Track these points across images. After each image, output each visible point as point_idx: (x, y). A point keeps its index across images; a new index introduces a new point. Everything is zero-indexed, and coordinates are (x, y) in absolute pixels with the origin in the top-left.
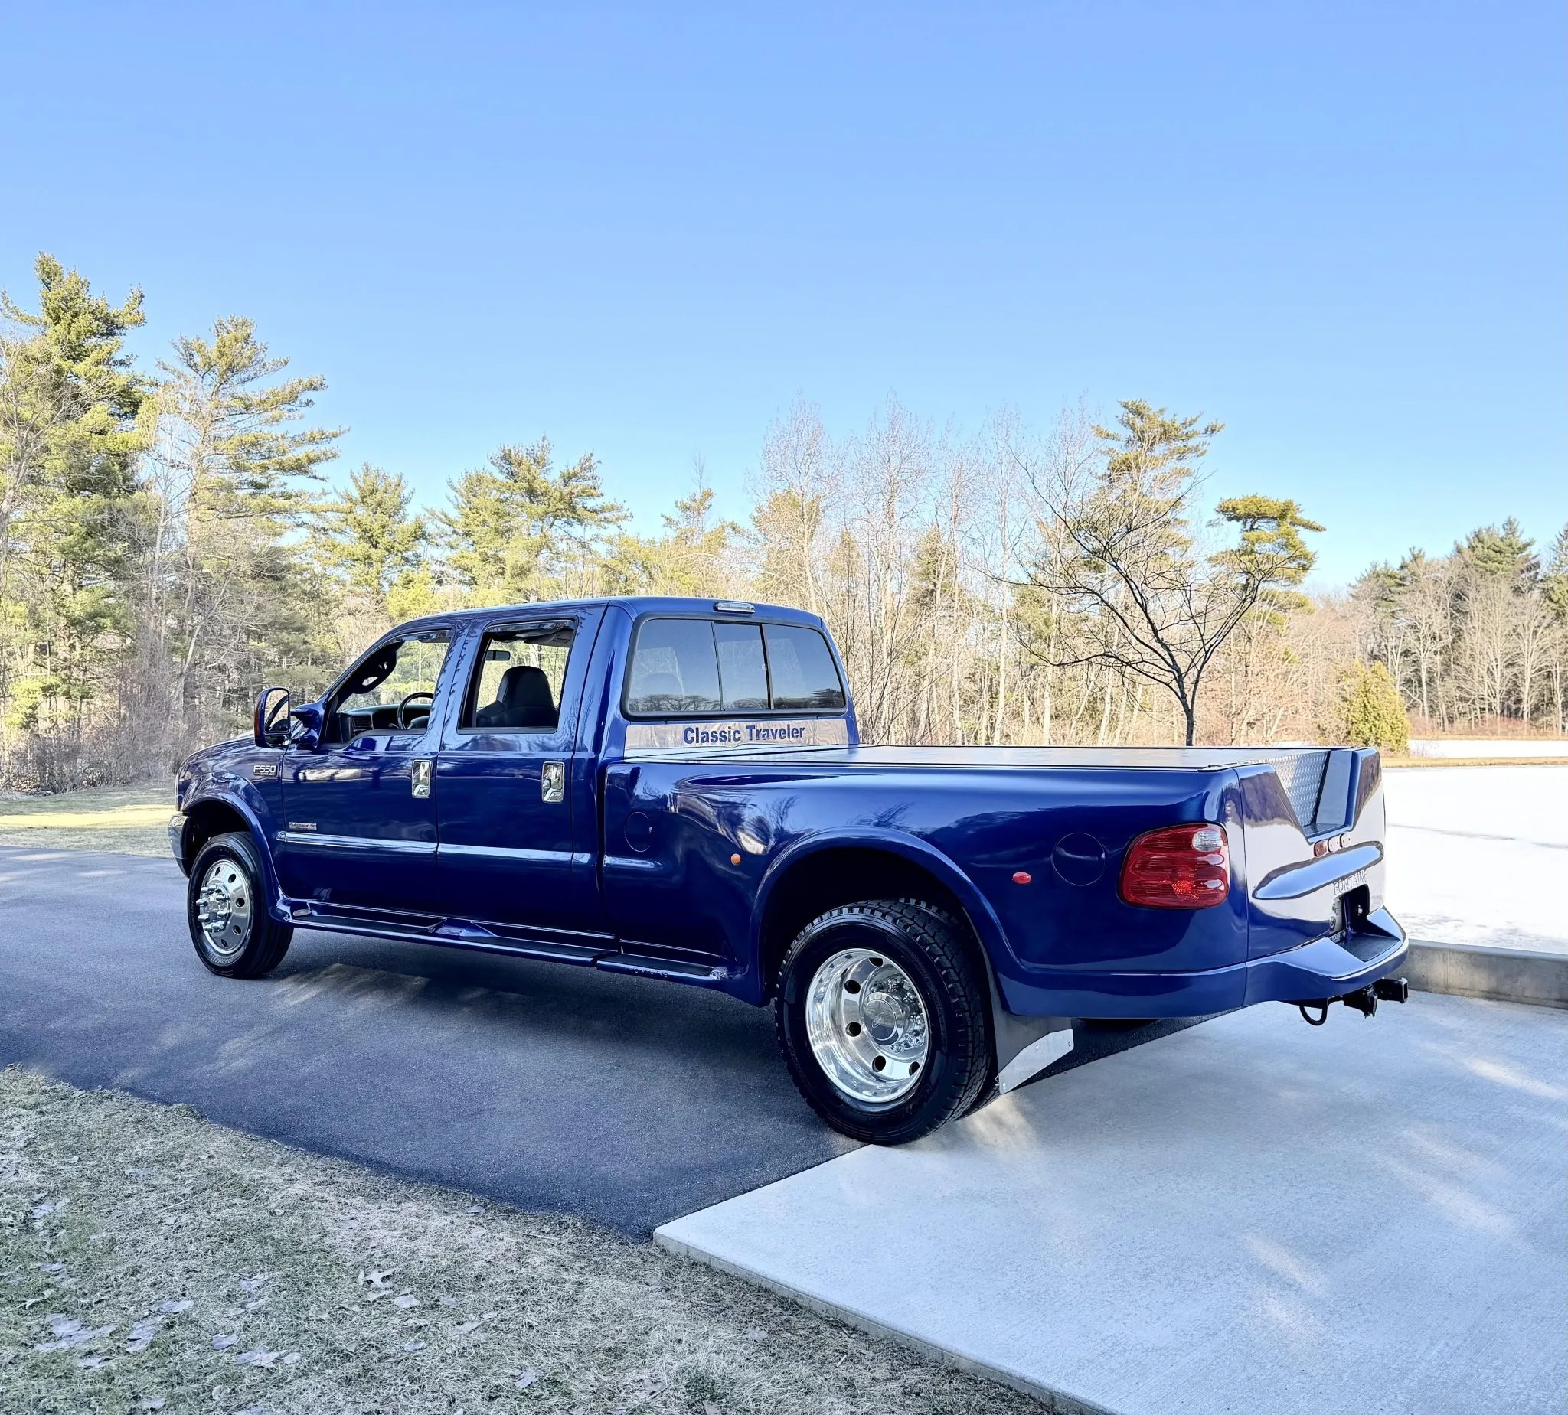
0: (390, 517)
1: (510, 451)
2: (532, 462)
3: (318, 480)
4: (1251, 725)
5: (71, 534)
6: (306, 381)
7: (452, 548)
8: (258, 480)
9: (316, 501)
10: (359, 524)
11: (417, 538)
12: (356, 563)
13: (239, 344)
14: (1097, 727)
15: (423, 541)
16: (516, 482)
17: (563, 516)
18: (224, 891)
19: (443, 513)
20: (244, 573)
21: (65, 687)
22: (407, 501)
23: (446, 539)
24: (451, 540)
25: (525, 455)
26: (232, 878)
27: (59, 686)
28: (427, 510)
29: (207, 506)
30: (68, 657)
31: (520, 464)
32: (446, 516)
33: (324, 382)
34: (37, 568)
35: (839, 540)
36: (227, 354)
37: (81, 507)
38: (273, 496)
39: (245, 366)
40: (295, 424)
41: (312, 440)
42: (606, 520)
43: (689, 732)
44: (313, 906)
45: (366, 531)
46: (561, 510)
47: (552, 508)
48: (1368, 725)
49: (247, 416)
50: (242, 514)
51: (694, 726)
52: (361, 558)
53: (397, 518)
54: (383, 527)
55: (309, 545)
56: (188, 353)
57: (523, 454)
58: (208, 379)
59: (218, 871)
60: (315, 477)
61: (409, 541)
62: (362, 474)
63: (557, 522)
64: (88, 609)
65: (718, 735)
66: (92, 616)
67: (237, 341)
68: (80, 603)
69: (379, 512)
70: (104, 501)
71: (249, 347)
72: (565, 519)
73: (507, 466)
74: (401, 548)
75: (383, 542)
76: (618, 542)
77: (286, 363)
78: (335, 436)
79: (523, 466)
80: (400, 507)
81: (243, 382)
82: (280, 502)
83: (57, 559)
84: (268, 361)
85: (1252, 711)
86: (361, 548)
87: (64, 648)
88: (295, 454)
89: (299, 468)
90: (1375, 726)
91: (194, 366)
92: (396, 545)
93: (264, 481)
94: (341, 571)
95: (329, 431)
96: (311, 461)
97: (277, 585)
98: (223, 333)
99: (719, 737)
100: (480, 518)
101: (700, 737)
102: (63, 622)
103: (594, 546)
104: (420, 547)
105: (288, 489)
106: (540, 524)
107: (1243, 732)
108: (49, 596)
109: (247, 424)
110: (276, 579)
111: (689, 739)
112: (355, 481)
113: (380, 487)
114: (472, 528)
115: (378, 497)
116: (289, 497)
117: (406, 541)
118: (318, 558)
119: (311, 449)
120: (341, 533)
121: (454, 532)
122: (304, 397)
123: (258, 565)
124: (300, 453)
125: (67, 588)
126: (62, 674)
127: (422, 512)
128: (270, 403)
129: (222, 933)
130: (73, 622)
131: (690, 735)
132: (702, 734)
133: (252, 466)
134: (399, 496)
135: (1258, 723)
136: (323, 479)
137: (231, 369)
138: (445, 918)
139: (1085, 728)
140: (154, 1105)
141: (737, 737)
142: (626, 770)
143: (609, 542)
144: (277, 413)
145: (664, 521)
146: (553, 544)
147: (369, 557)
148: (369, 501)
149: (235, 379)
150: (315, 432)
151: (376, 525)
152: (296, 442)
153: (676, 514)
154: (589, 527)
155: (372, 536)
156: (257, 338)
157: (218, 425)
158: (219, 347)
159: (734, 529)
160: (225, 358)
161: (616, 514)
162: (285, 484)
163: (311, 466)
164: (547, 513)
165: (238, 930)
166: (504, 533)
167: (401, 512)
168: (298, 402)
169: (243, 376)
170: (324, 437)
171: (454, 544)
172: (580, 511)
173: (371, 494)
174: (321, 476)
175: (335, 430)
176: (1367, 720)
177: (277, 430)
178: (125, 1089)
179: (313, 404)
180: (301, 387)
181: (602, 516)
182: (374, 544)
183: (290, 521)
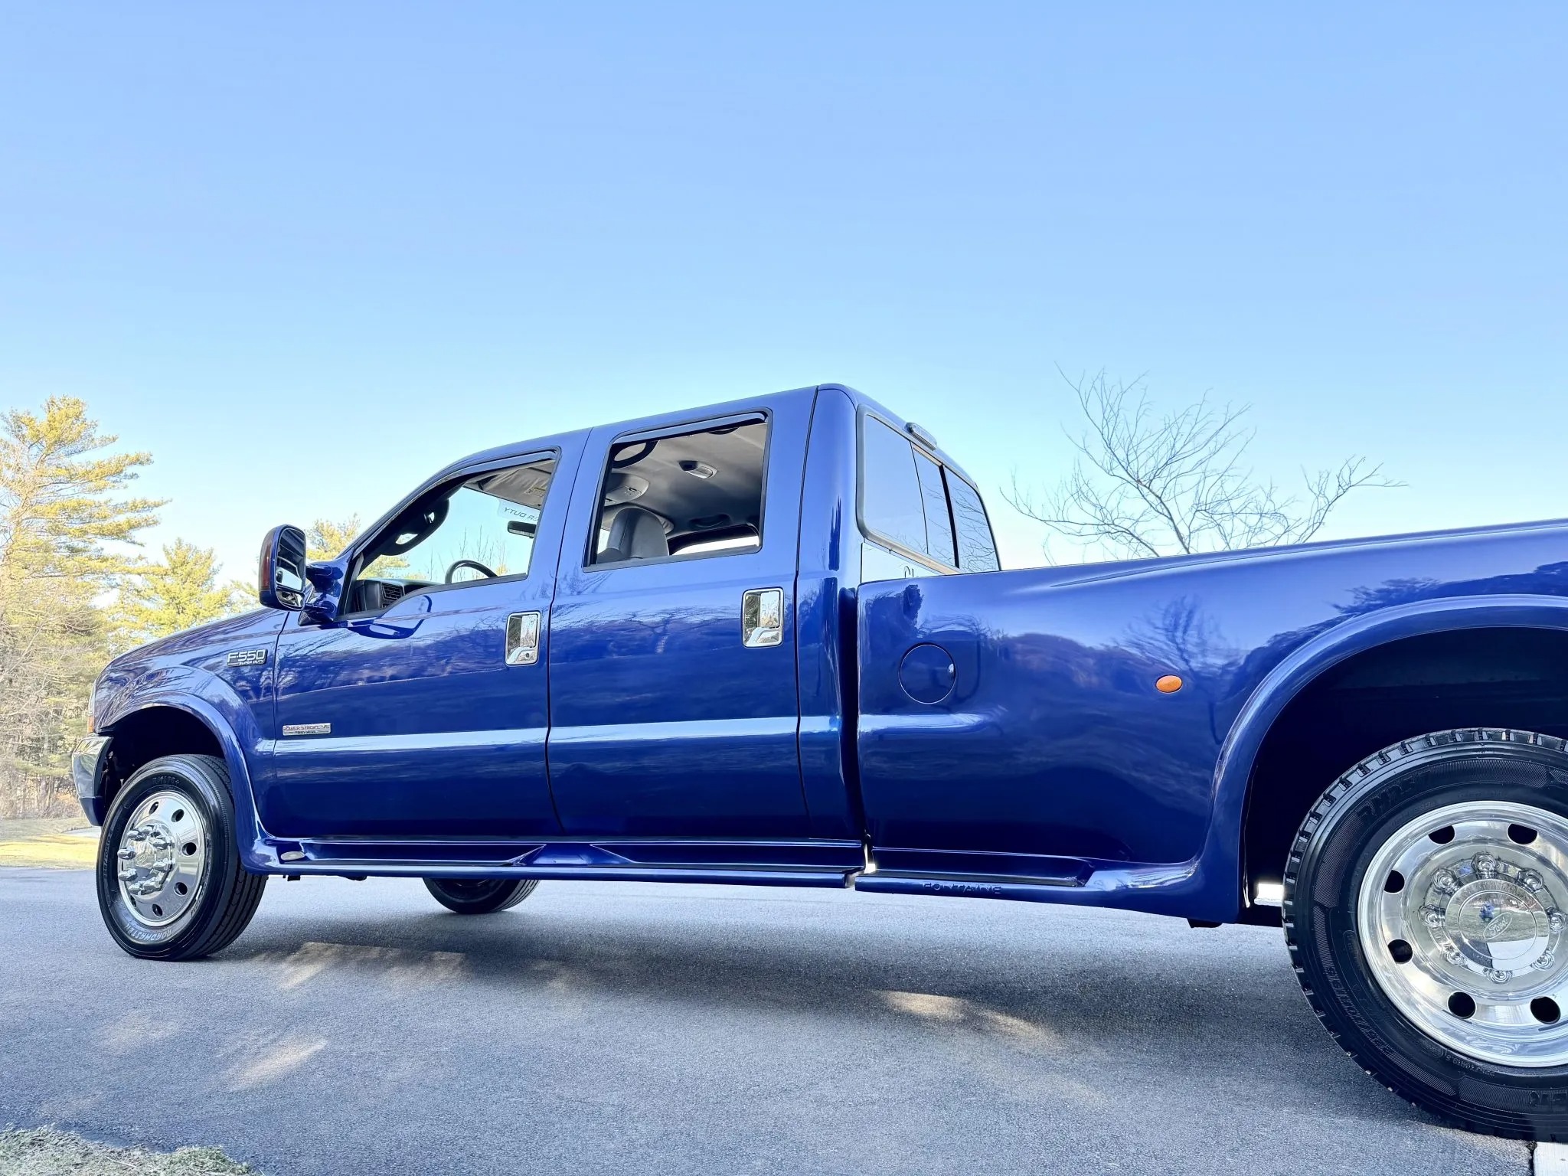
0: (198, 586)
1: (322, 524)
2: (342, 535)
3: (136, 545)
6: (133, 455)
8: (76, 544)
9: (131, 565)
10: (168, 591)
13: (70, 420)
16: (326, 551)
18: (163, 834)
19: (248, 584)
20: (54, 627)
22: (215, 572)
25: (337, 529)
26: (179, 815)
28: (233, 582)
29: (22, 565)
31: (332, 535)
33: (151, 458)
36: (56, 429)
38: (90, 559)
39: (73, 440)
40: (118, 494)
41: (134, 508)
44: (309, 847)
45: (173, 598)
49: (70, 485)
50: (56, 574)
53: (205, 588)
54: (191, 595)
55: (116, 610)
56: (17, 424)
57: (336, 526)
58: (35, 450)
59: (154, 808)
60: (134, 543)
61: (215, 608)
62: (174, 547)
67: (67, 417)
69: (188, 581)
71: (79, 423)
73: (319, 538)
74: (206, 614)
75: (190, 609)
77: (114, 440)
78: (157, 505)
79: (334, 537)
80: (208, 578)
81: (69, 454)
82: (95, 564)
84: (97, 436)
86: (167, 614)
88: (116, 520)
89: (119, 533)
91: (22, 438)
92: (201, 611)
93: (81, 545)
94: (145, 635)
95: (151, 500)
96: (132, 527)
97: (86, 639)
98: (54, 409)
105: (105, 553)
109: (70, 492)
110: (86, 634)
112: (167, 553)
113: (190, 560)
115: (189, 567)
116: (106, 560)
117: (212, 608)
118: (126, 621)
119: (134, 517)
120: (149, 600)
122: (129, 470)
123: (69, 620)
124: (122, 519)
127: (229, 583)
128: (94, 475)
129: (156, 894)
133: (71, 531)
134: (208, 569)
136: (141, 545)
137: (59, 442)
138: (543, 844)
140: (137, 1153)
144: (102, 483)
147: (176, 622)
148: (179, 572)
149: (62, 451)
150: (137, 502)
151: (185, 593)
152: (117, 509)
155: (180, 603)
156: (89, 415)
157: (41, 491)
158: (50, 421)
160: (54, 431)
162: (102, 549)
163: (131, 531)
165: (182, 888)
167: (209, 582)
168: (122, 475)
169: (70, 449)
170: (146, 506)
173: (182, 565)
174: (139, 542)
175: (157, 500)
177: (100, 498)
178: (66, 1126)
179: (138, 477)
180: (127, 462)
182: (181, 611)
183: (104, 582)
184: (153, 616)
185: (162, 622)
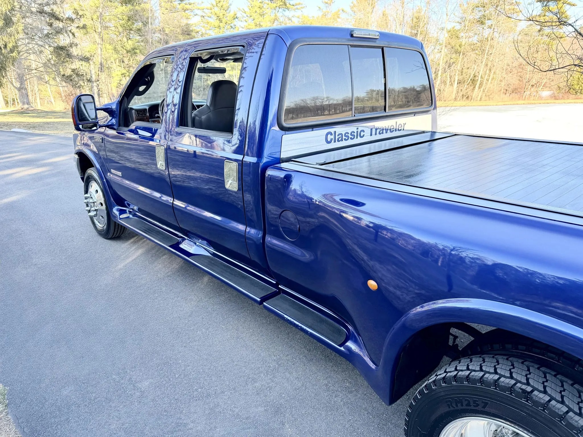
0: (225, 11)
4: (533, 86)
5: (123, 20)
7: (246, 22)
9: (201, 6)
10: (216, 14)
11: (234, 19)
12: (216, 28)
14: (474, 87)
15: (236, 19)
17: (282, 7)
18: (93, 198)
19: (243, 9)
20: (179, 33)
21: (128, 74)
22: (231, 5)
23: (244, 19)
24: (246, 19)
26: (97, 191)
27: (126, 73)
29: (165, 8)
30: (128, 63)
32: (244, 10)
34: (115, 32)
35: (382, 15)
37: (126, 10)
38: (186, 4)
42: (297, 9)
43: (329, 135)
44: (130, 212)
45: (218, 17)
46: (281, 5)
47: (278, 5)
48: (579, 86)
50: (176, 11)
51: (332, 130)
52: (217, 26)
53: (228, 11)
54: (224, 15)
55: (200, 22)
63: (280, 10)
64: (132, 47)
65: (349, 135)
66: (134, 49)
68: (129, 45)
69: (222, 9)
70: (132, 7)
72: (283, 9)
74: (230, 23)
75: (224, 20)
76: (301, 17)
80: (228, 8)
82: (188, 6)
83: (121, 29)
85: (534, 81)
86: (217, 23)
87: (127, 60)
90: (581, 86)
92: (228, 21)
94: (211, 32)
97: (189, 37)
99: (350, 136)
100: (255, 10)
101: (337, 137)
102: (125, 52)
103: (293, 19)
104: (236, 22)
106: (274, 11)
107: (529, 89)
108: (120, 42)
110: (188, 34)
111: (329, 140)
114: (252, 14)
115: (221, 4)
116: (191, 5)
117: (231, 20)
118: (204, 27)
120: (210, 18)
121: (247, 16)
123: (183, 30)
125: (125, 39)
126: (127, 69)
130: (128, 52)
131: (330, 137)
132: (338, 135)
134: (228, 3)
135: (535, 85)
139: (470, 87)
141: (362, 135)
142: (281, 175)
143: (298, 17)
145: (318, 8)
146: (279, 19)
147: (220, 26)
148: (219, 6)
153: (323, 6)
154: (291, 11)
155: (220, 18)
159: (343, 11)
161: (301, 6)
164: (276, 7)
165: (102, 217)
166: (262, 15)
171: (247, 21)
172: (288, 5)
173: (219, 3)
176: (578, 84)
181: (296, 7)
182: (221, 21)
183: (192, 13)
184: (212, 25)
185: (215, 26)
